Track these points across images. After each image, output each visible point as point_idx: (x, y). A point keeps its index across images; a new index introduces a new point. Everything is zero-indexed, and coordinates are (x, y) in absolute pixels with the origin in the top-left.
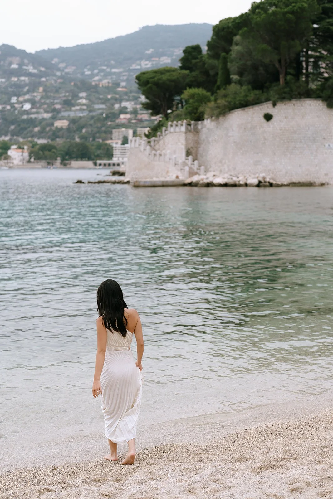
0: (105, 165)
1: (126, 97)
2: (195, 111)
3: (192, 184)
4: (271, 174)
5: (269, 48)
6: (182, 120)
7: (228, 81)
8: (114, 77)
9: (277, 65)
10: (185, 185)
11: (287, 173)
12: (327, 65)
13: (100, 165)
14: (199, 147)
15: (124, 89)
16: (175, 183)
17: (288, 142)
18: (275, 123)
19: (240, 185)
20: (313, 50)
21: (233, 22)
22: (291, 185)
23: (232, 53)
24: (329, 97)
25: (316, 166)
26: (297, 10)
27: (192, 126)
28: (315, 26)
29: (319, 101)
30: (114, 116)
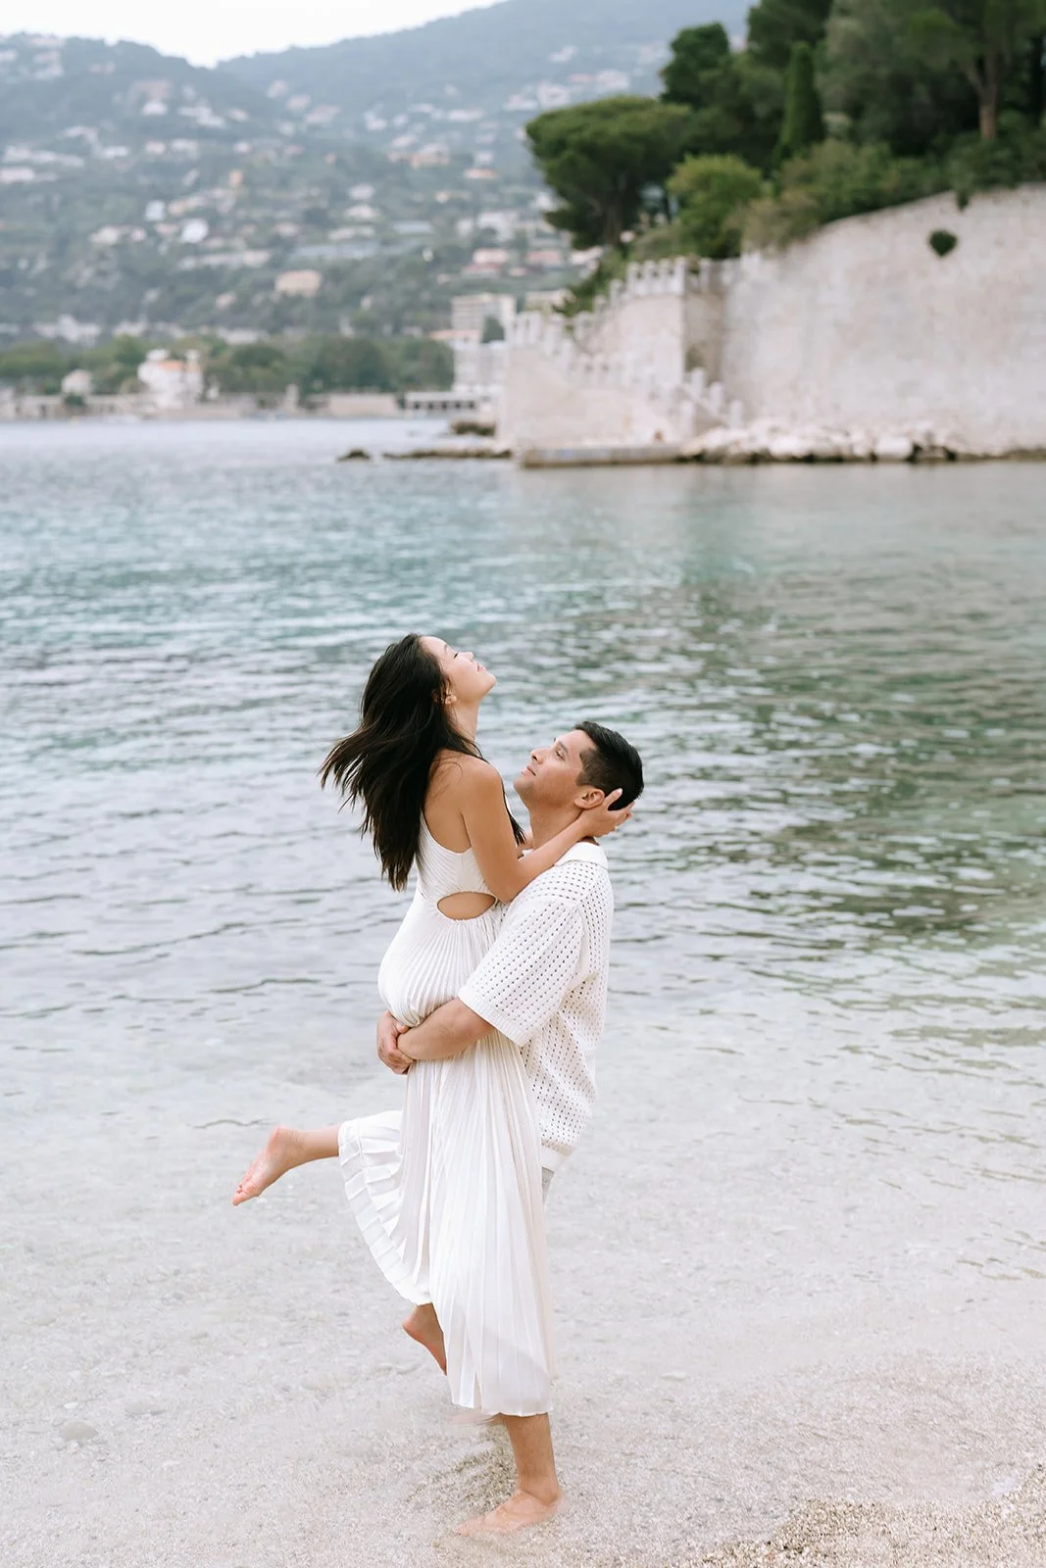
0: (431, 406)
1: (492, 198)
2: (713, 228)
3: (706, 456)
4: (951, 423)
5: (949, 21)
6: (672, 257)
7: (815, 132)
8: (456, 135)
9: (972, 76)
10: (682, 460)
11: (1000, 418)
13: (417, 406)
14: (726, 343)
15: (486, 174)
16: (652, 454)
17: (1006, 321)
18: (966, 263)
19: (854, 460)
22: (1013, 457)
23: (829, 41)
27: (704, 276)
30: (455, 256)
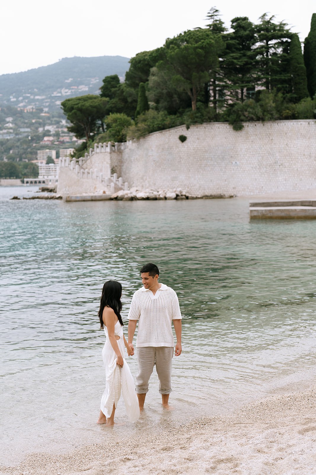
0: (31, 182)
1: (49, 121)
2: (118, 134)
3: (118, 198)
4: (187, 189)
5: (183, 79)
6: (107, 142)
7: (146, 107)
8: (37, 103)
9: (189, 93)
10: (111, 199)
11: (200, 187)
12: (231, 93)
13: (27, 182)
14: (123, 166)
15: (47, 115)
16: (103, 198)
17: (201, 160)
18: (189, 144)
19: (160, 199)
20: (220, 80)
21: (150, 55)
22: (204, 198)
23: (149, 82)
24: (235, 121)
25: (225, 181)
26: (205, 46)
27: (116, 147)
28: (221, 59)
29: (226, 124)
30: (38, 138)
